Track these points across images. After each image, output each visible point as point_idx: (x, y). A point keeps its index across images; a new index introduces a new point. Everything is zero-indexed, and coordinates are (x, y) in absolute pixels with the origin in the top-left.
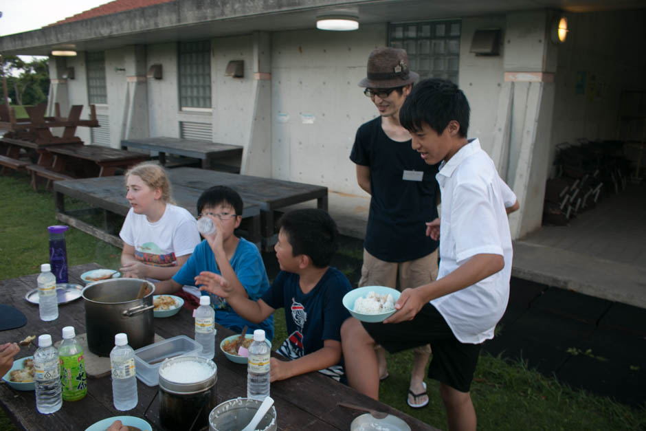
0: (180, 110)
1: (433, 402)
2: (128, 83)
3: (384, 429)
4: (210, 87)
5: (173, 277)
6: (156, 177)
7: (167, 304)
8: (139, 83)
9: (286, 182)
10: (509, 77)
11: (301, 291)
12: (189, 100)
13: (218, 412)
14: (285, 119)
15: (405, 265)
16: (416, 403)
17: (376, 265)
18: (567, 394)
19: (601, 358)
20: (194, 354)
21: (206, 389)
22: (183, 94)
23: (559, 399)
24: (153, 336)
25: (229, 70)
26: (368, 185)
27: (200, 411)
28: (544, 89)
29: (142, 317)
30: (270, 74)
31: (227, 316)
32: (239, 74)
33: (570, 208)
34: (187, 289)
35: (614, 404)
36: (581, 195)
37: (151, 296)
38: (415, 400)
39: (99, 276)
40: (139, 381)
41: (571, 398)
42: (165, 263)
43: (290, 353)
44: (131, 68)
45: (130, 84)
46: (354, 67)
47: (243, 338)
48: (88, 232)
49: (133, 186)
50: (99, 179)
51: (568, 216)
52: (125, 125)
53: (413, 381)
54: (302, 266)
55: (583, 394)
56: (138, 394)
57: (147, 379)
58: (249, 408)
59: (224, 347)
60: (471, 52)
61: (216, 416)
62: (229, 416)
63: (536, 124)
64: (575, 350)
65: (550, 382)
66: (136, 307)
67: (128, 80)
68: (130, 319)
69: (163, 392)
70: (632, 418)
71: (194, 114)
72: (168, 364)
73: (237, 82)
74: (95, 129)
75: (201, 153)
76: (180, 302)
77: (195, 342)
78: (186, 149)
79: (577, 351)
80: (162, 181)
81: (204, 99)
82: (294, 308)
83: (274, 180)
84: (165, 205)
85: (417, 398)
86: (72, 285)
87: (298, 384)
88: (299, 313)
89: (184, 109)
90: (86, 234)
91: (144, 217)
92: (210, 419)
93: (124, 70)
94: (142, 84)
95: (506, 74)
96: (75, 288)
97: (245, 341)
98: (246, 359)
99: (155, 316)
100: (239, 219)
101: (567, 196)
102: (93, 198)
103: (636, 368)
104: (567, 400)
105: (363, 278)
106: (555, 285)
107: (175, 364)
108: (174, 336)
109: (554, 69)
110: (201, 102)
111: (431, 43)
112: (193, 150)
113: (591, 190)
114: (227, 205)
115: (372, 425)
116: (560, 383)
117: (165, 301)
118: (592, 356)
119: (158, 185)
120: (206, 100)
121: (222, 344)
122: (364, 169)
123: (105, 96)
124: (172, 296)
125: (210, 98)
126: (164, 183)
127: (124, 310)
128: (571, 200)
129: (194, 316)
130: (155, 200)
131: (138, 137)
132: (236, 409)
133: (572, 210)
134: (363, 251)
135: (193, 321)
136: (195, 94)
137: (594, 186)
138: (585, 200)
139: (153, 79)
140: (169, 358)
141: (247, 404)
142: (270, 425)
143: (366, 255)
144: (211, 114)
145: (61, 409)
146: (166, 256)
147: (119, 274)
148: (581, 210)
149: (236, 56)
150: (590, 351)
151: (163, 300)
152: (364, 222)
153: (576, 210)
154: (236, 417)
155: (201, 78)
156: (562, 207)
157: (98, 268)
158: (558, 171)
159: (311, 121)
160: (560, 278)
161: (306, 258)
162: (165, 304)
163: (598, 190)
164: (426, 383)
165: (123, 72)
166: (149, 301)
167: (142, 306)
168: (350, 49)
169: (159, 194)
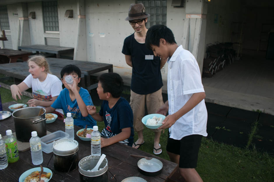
0: (45, 32)
1: (164, 152)
2: (20, 20)
3: (151, 164)
4: (58, 22)
5: (51, 106)
6: (41, 62)
7: (50, 117)
8: (25, 20)
9: (94, 62)
10: (188, 16)
11: (109, 108)
12: (49, 28)
13: (82, 162)
14: (92, 35)
15: (148, 95)
16: (157, 153)
17: (136, 96)
18: (217, 145)
19: (229, 130)
20: (66, 138)
21: (75, 153)
22: (46, 25)
23: (214, 147)
24: (46, 132)
25: (66, 14)
26: (131, 63)
27: (72, 163)
28: (202, 21)
29: (41, 123)
30: (85, 16)
31: (76, 121)
32: (71, 16)
33: (213, 70)
34: (57, 110)
35: (234, 147)
36: (217, 65)
37: (44, 114)
38: (156, 151)
39: (17, 107)
40: (43, 152)
41: (218, 146)
42: (47, 99)
43: (105, 135)
44: (21, 14)
45: (21, 21)
46: (122, 13)
47: (86, 130)
48: (7, 88)
49: (31, 66)
50: (10, 64)
51: (212, 74)
52: (19, 39)
53: (155, 144)
54: (108, 97)
55: (223, 145)
56: (43, 157)
57: (46, 150)
58: (95, 159)
59: (78, 134)
60: (172, 6)
61: (81, 164)
62: (86, 164)
63: (199, 36)
64: (218, 127)
65: (210, 141)
66: (38, 119)
67: (20, 19)
68: (36, 125)
69: (55, 155)
70: (241, 152)
71: (51, 34)
72: (56, 143)
73: (70, 19)
74: (5, 41)
75: (56, 51)
76: (56, 116)
77: (65, 133)
78: (49, 50)
79: (219, 127)
80: (45, 63)
81: (56, 27)
82: (107, 115)
83: (88, 62)
84: (47, 74)
85: (157, 151)
86: (5, 112)
87: (112, 148)
88: (109, 117)
89: (47, 32)
90: (6, 89)
91: (38, 79)
92: (79, 165)
93: (17, 14)
94: (26, 21)
95: (187, 15)
96: (6, 113)
97: (87, 131)
98: (90, 139)
99: (46, 123)
100: (80, 79)
101: (212, 66)
102: (8, 72)
103: (242, 133)
104: (217, 147)
105: (131, 102)
106: (209, 102)
107: (59, 143)
108: (55, 131)
109: (206, 13)
110: (54, 28)
111: (155, 2)
112: (52, 50)
113: (221, 63)
114: (75, 73)
115: (146, 163)
116: (213, 140)
117: (49, 116)
118: (225, 129)
119: (42, 65)
120: (56, 28)
121: (77, 133)
122: (129, 57)
123: (9, 26)
124: (52, 114)
125: (58, 27)
126: (45, 64)
127: (33, 121)
128: (213, 67)
129: (64, 122)
130: (42, 71)
131: (26, 45)
132: (89, 160)
133: (214, 71)
134: (130, 91)
135: (64, 124)
136: (51, 25)
137: (222, 61)
138: (219, 67)
139: (32, 18)
140: (55, 141)
141: (94, 158)
142: (106, 166)
143: (132, 93)
144: (59, 34)
145: (7, 167)
146: (47, 96)
147: (26, 105)
148: (217, 71)
149: (69, 8)
150: (224, 127)
151: (48, 115)
152: (130, 79)
153: (215, 71)
154: (89, 164)
155: (54, 18)
156: (210, 70)
157: (16, 103)
158: (208, 55)
159: (103, 36)
160: (211, 99)
161: (109, 94)
162: (49, 117)
163: (223, 63)
164: (160, 144)
165: (17, 15)
166: (44, 116)
167: (41, 119)
168: (120, 5)
169: (44, 69)
